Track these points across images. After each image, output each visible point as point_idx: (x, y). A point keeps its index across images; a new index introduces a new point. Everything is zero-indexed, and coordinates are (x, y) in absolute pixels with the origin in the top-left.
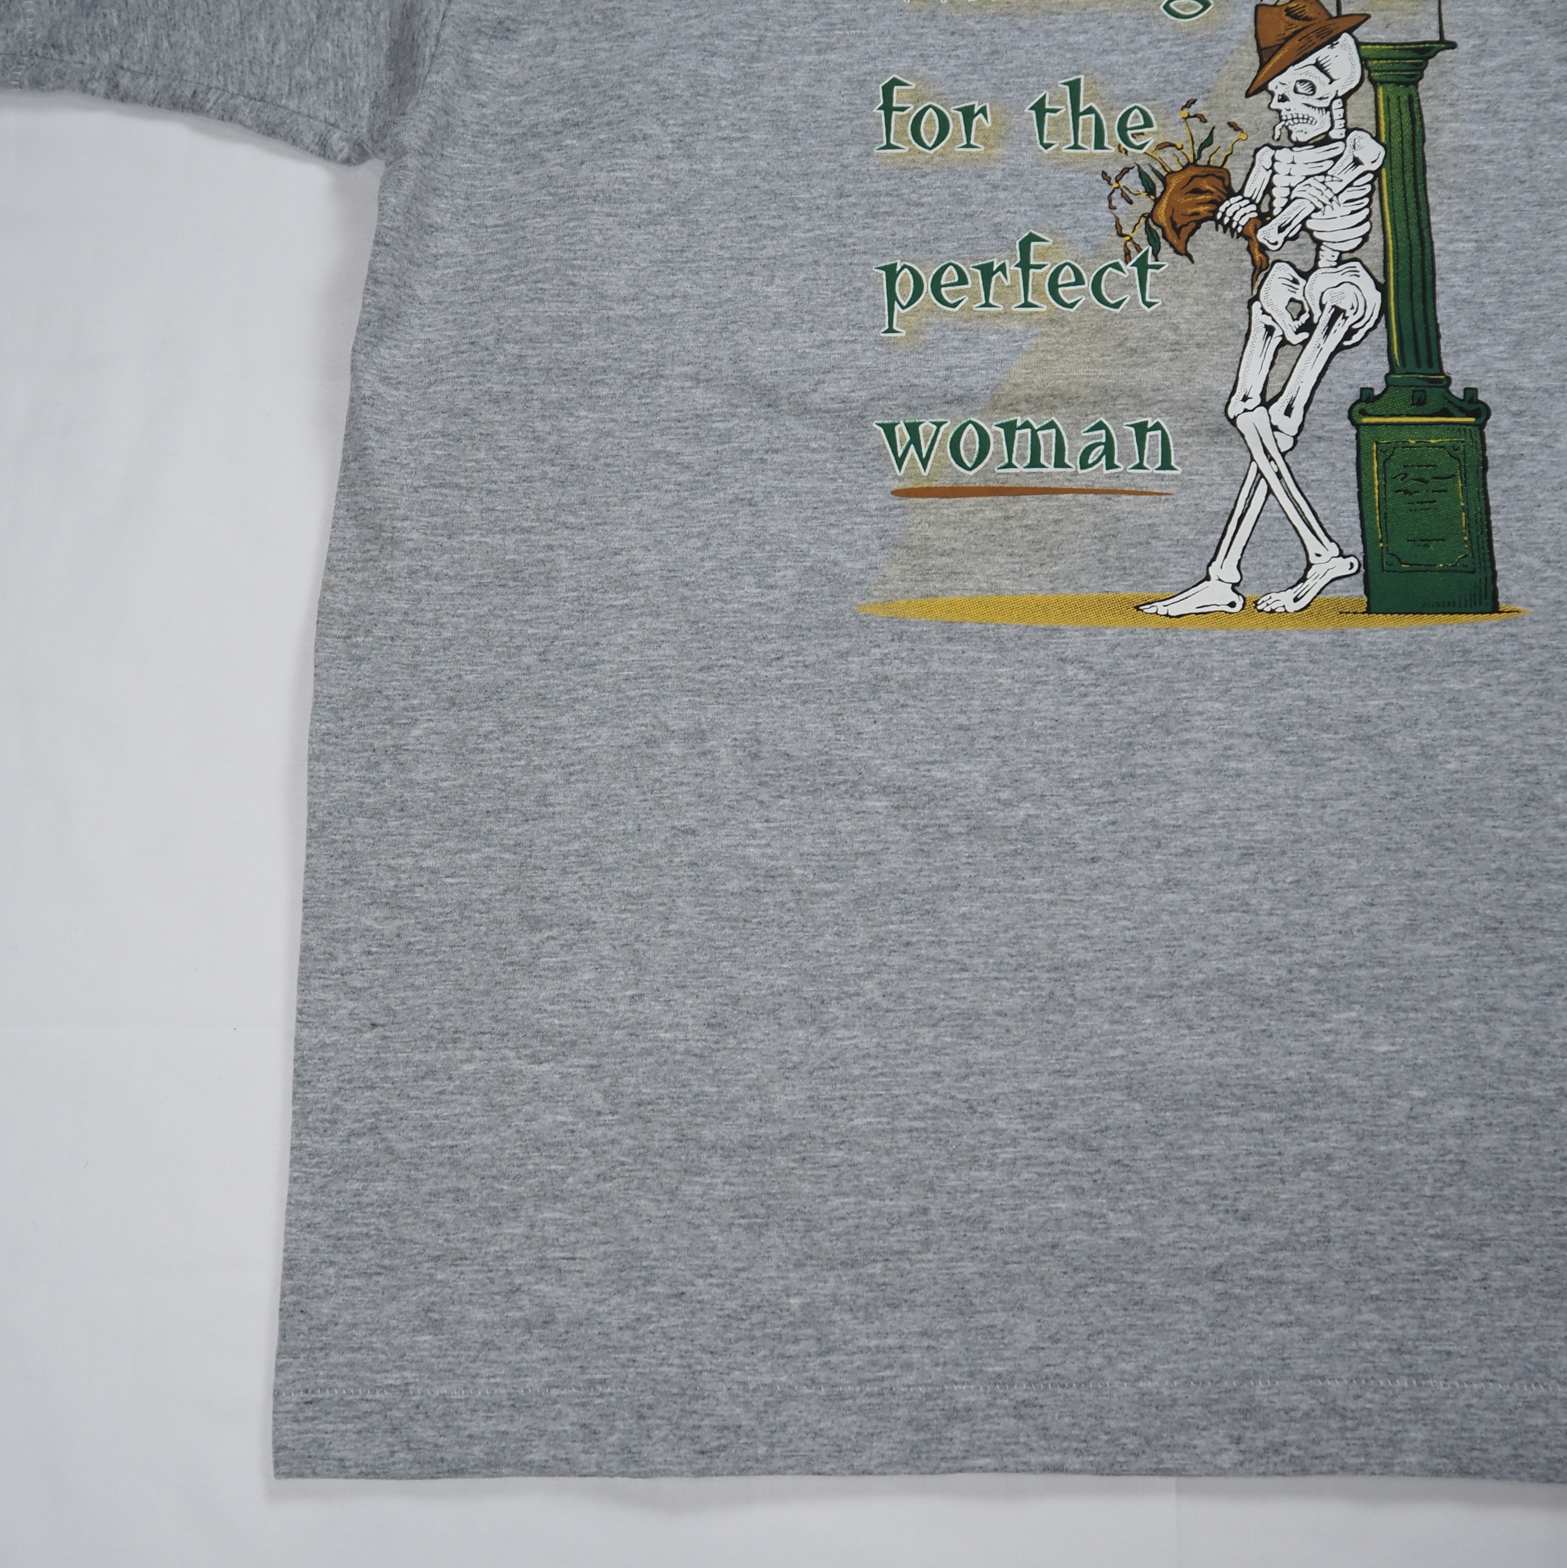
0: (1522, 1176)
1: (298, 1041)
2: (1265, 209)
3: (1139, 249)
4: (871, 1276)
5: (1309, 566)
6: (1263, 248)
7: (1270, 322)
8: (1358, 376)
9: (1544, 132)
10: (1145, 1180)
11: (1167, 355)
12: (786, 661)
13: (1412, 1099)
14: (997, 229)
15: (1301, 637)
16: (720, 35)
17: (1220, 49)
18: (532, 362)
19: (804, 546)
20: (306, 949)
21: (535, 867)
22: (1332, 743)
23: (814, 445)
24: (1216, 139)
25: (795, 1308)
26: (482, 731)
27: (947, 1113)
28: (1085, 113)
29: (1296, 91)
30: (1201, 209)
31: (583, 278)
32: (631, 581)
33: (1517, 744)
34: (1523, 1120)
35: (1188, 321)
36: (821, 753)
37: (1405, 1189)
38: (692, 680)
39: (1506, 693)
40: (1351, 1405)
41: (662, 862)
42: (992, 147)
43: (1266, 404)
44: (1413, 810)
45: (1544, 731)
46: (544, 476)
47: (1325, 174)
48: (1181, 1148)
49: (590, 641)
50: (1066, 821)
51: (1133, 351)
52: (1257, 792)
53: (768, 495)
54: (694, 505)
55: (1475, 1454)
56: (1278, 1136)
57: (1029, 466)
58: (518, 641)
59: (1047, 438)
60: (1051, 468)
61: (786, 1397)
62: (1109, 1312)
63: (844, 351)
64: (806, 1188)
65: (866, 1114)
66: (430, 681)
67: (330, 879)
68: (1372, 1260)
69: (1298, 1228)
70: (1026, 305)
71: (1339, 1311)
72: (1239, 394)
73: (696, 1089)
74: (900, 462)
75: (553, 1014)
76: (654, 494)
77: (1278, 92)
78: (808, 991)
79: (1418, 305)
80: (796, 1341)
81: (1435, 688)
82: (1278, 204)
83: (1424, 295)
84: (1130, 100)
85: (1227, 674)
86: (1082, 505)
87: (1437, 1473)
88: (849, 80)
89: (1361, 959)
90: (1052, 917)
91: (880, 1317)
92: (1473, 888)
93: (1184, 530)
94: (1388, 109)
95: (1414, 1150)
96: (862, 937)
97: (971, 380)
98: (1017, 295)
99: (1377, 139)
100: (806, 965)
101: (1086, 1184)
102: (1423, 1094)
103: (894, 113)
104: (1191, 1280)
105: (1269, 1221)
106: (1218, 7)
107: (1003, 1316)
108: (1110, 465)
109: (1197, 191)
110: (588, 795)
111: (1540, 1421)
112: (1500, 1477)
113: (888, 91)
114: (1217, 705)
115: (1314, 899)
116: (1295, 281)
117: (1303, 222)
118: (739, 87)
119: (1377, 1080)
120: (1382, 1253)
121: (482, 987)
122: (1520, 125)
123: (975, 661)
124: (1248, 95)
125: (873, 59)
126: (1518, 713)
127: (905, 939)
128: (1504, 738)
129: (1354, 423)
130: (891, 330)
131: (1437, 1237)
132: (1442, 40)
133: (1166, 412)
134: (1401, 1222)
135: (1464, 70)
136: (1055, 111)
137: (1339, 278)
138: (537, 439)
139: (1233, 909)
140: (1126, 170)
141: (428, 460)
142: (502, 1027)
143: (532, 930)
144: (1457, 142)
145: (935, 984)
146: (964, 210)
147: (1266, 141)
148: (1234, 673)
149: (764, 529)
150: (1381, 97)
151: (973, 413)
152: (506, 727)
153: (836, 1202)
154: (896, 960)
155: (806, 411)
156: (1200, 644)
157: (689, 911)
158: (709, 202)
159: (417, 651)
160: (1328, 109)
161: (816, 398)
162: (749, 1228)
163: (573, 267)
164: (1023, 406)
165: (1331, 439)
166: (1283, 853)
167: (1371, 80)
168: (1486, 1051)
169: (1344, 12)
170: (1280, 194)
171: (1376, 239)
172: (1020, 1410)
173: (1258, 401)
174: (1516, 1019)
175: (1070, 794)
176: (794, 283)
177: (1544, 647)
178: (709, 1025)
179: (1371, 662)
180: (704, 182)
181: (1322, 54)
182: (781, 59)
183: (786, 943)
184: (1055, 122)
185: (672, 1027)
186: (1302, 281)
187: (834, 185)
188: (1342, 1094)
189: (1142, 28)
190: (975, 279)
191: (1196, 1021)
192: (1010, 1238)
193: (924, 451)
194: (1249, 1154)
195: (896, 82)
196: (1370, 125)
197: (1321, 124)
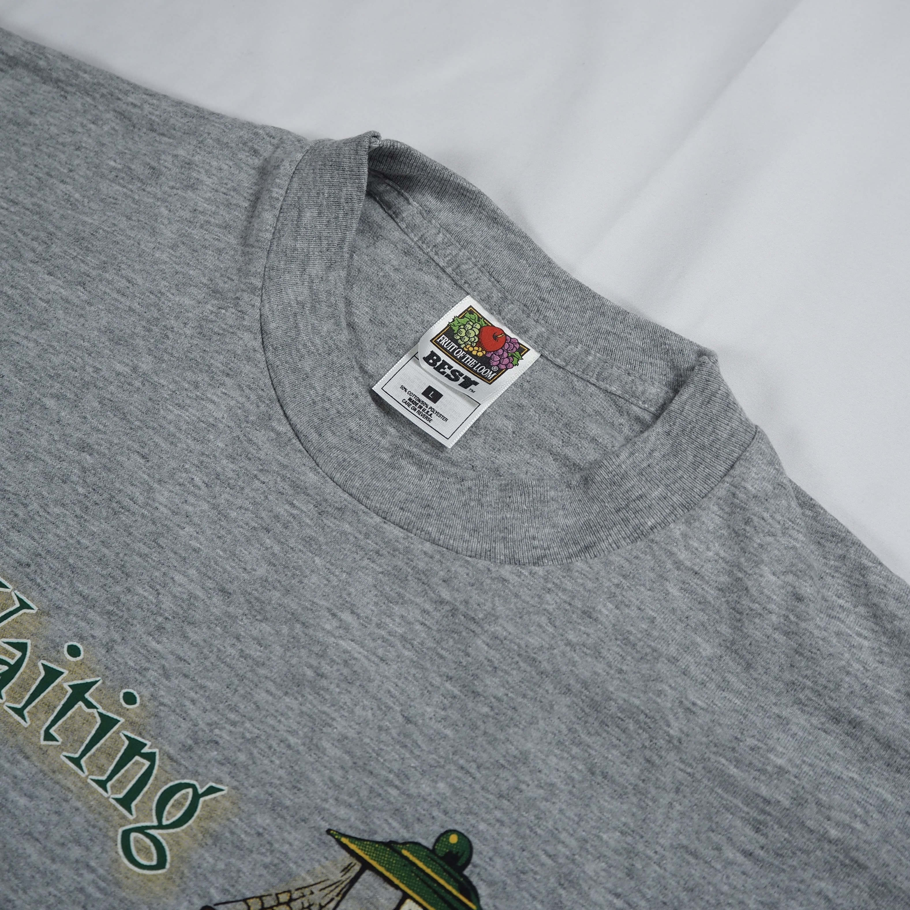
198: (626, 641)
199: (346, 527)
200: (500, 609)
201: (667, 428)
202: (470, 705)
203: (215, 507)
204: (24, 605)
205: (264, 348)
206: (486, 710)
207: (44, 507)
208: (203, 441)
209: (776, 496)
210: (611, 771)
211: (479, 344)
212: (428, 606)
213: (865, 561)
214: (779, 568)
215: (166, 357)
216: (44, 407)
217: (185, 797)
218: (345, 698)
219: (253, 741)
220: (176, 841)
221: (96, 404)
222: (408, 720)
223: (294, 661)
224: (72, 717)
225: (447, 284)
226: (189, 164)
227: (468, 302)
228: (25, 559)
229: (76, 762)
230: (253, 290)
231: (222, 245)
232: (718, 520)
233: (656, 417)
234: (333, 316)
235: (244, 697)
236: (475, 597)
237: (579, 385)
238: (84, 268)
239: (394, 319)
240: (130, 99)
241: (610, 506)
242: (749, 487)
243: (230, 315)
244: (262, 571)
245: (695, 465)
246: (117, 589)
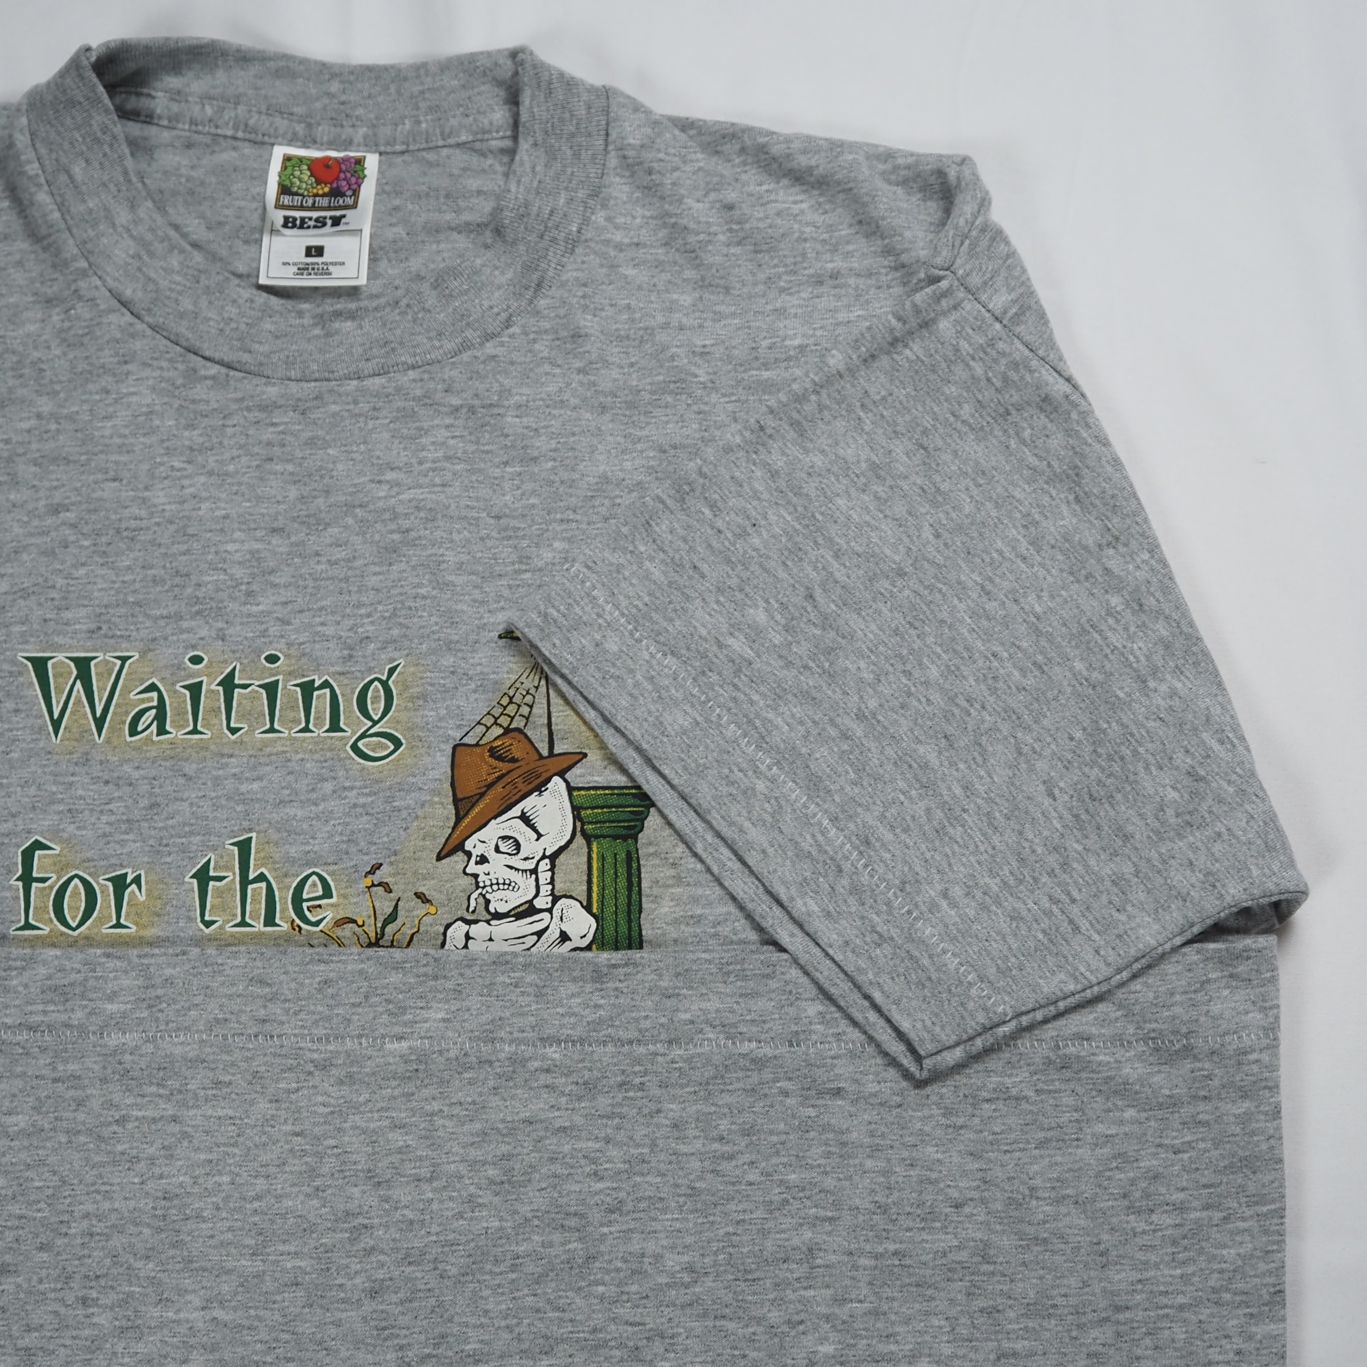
17: (410, 800)
24: (401, 913)
28: (256, 880)
29: (497, 850)
42: (145, 927)
77: (475, 853)
84: (308, 864)
94: (602, 870)
99: (588, 908)
103: (35, 885)
106: (411, 748)
113: (28, 856)
124: (439, 858)
125: (14, 816)
136: (220, 879)
144: (679, 912)
147: (460, 914)
150: (594, 856)
160: (534, 871)
167: (583, 833)
169: (557, 750)
181: (527, 804)
184: (219, 893)
189: (325, 773)
195: (38, 845)
196: (581, 890)
197: (525, 891)
198: (620, 338)
199: (334, 408)
200: (507, 382)
201: (531, 140)
202: (536, 470)
203: (211, 473)
204: (124, 659)
205: (138, 317)
206: (550, 464)
207: (69, 576)
208: (154, 431)
209: (659, 134)
210: (677, 440)
211: (318, 182)
212: (448, 421)
213: (762, 140)
214: (700, 193)
215: (57, 387)
217: (376, 690)
218: (438, 534)
219: (394, 615)
220: (396, 722)
221: (33, 469)
222: (498, 517)
223: (377, 537)
224: (239, 705)
225: (248, 149)
227: (279, 152)
228: (93, 626)
229: (272, 730)
230: (84, 274)
231: (18, 257)
232: (626, 188)
233: (515, 138)
234: (172, 248)
235: (360, 591)
236: (481, 387)
237: (429, 157)
239: (226, 212)
241: (532, 238)
242: (632, 141)
243: (82, 310)
244: (293, 493)
245: (577, 155)
246: (189, 590)
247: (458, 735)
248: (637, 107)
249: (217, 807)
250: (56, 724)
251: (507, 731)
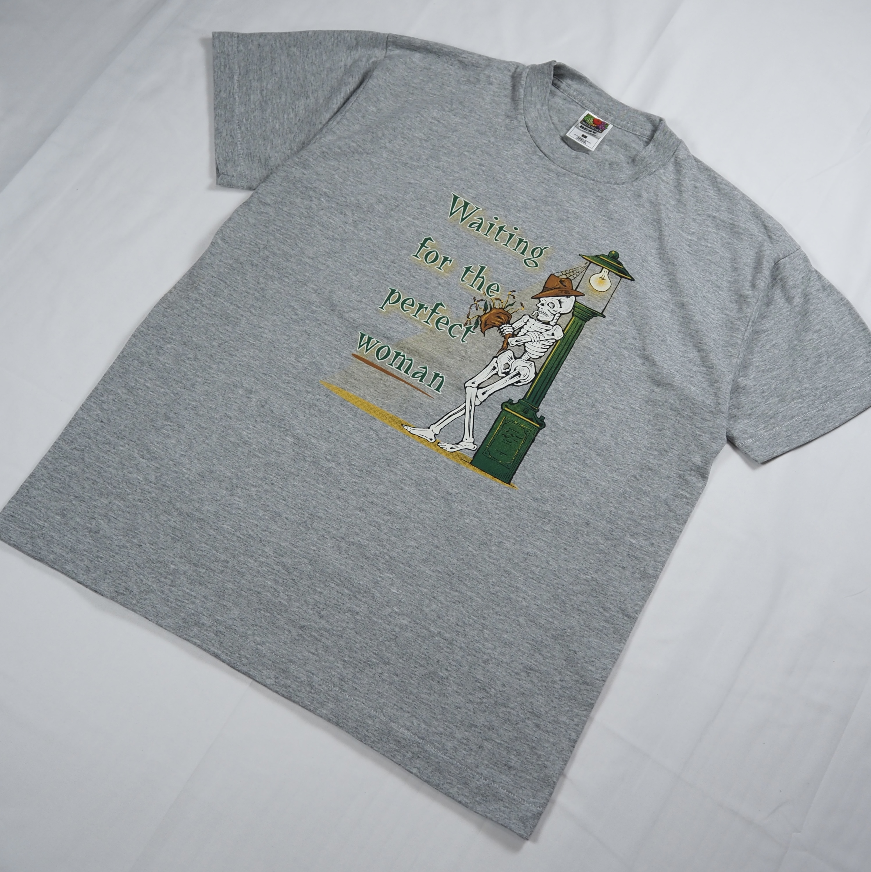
0: (412, 651)
1: (77, 413)
2: (516, 333)
3: (470, 324)
4: (200, 572)
5: (462, 441)
6: (508, 344)
7: (496, 366)
8: (512, 395)
9: (615, 356)
10: (299, 589)
11: (458, 359)
12: (289, 385)
13: (393, 610)
14: (432, 296)
15: (446, 460)
16: (386, 198)
17: (532, 280)
18: (270, 260)
19: (316, 355)
20: (96, 388)
21: (178, 403)
22: (436, 495)
23: (338, 328)
24: (514, 305)
25: (171, 569)
26: (188, 356)
27: (253, 538)
28: (481, 277)
29: (548, 304)
30: (497, 323)
31: (301, 245)
32: (259, 338)
33: (491, 525)
34: (423, 635)
35: (471, 352)
36: (282, 416)
37: (375, 635)
38: (259, 375)
39: (497, 509)
40: (316, 686)
41: (216, 421)
42: (446, 272)
43: (478, 388)
44: (447, 528)
45: (501, 526)
46: (253, 294)
47: (541, 333)
48: (315, 586)
49: (236, 348)
50: (342, 474)
51: (450, 352)
52: (404, 497)
53: (315, 335)
54: (292, 326)
55: (344, 721)
56: (346, 599)
57: (397, 368)
58: (215, 337)
59: (407, 363)
60: (403, 372)
61: (151, 591)
62: (263, 621)
63: (364, 306)
64: (197, 536)
65: (229, 525)
66: (182, 333)
67: (116, 373)
68: (351, 650)
69: (335, 628)
70: (427, 322)
71: (331, 659)
72: (473, 380)
73: (183, 490)
74: (360, 346)
75: (156, 446)
76: (282, 317)
77: (542, 302)
78: (235, 481)
79: (544, 385)
80: (166, 578)
81: (476, 496)
82: (521, 334)
83: (548, 383)
84: (497, 281)
85: (417, 458)
86: (405, 387)
87: (329, 720)
88: (417, 231)
89: (404, 562)
90: (320, 500)
91: (195, 585)
92: (451, 560)
93: (430, 410)
94: (572, 324)
95: (384, 625)
96: (260, 475)
97: (395, 334)
98: (426, 318)
99: (563, 331)
100: (239, 473)
101: (281, 581)
102: (397, 610)
103: (424, 247)
104: (293, 625)
105: (328, 621)
106: (540, 268)
107: (231, 604)
108: (421, 380)
109: (499, 317)
110: (207, 391)
111: (370, 722)
112: (348, 732)
113: (426, 240)
114: (408, 466)
115: (401, 537)
116: (512, 358)
117: (525, 343)
118: (383, 216)
119: (386, 599)
120: (355, 649)
121: (140, 428)
122: (609, 350)
123: (345, 415)
124: (532, 298)
125: (428, 229)
126: (497, 516)
127: (273, 482)
128: (488, 521)
129: (502, 408)
130: (382, 308)
131: (375, 654)
132: (602, 313)
133: (447, 375)
134: (367, 644)
135: (603, 326)
136: (472, 272)
137: (525, 365)
138: (258, 283)
139: (375, 526)
140: (482, 300)
141: (221, 270)
142: (139, 442)
143: (165, 420)
144: (587, 345)
145: (273, 500)
146: (426, 286)
147: (529, 314)
148: (419, 459)
149: (308, 344)
150: (572, 320)
151: (390, 344)
152: (196, 359)
153: (203, 545)
154: (266, 487)
155: (342, 317)
156: (414, 445)
157: (215, 439)
158: (352, 243)
159: (184, 323)
160: (555, 315)
161: (347, 315)
162: (173, 538)
163: (300, 240)
164: (406, 350)
165: (492, 409)
166: (400, 519)
167: (573, 313)
168: (424, 608)
169: (578, 290)
170: (523, 331)
171: (543, 359)
172: (218, 633)
173: (476, 385)
174: (439, 604)
175: (348, 468)
176: (362, 279)
177: (516, 502)
178: (199, 474)
179: (462, 478)
180: (355, 237)
181: (562, 298)
182: (401, 215)
183: (237, 464)
184: (470, 275)
185: (188, 469)
186: (514, 359)
187: (393, 258)
188: (373, 597)
189: (514, 262)
190: (416, 306)
191: (344, 552)
192: (248, 584)
193: (369, 347)
194: (334, 599)
195: (430, 239)
196: (564, 326)
197: (549, 318)
198: (651, 202)
199: (567, 179)
200: (615, 197)
201: (654, 143)
202: (611, 222)
203: (525, 178)
205: (529, 131)
206: (616, 222)
207: (475, 182)
208: (517, 160)
209: (688, 159)
211: (594, 124)
212: (594, 198)
214: (691, 179)
215: (498, 137)
216: (465, 155)
217: (539, 250)
218: (577, 222)
219: (554, 235)
220: (540, 260)
221: (480, 152)
222: (595, 227)
223: (560, 215)
224: (501, 235)
225: (579, 108)
226: (489, 76)
227: (587, 112)
228: (475, 196)
229: (506, 245)
230: (521, 114)
231: (506, 102)
232: (673, 168)
233: (650, 140)
234: (547, 120)
235: (548, 225)
236: (608, 194)
237: (626, 133)
238: (465, 113)
240: (463, 56)
241: (642, 167)
242: (681, 157)
243: (515, 122)
244: (544, 193)
245: (664, 153)
246: (504, 201)
247: (554, 272)
248: (686, 149)
249: (481, 255)
250: (451, 214)
251: (567, 278)
